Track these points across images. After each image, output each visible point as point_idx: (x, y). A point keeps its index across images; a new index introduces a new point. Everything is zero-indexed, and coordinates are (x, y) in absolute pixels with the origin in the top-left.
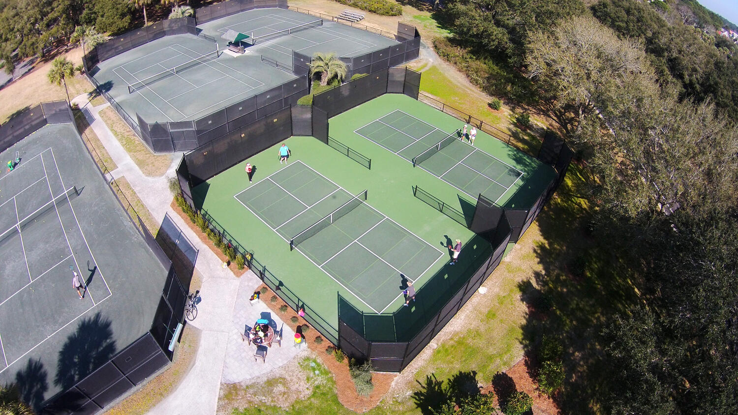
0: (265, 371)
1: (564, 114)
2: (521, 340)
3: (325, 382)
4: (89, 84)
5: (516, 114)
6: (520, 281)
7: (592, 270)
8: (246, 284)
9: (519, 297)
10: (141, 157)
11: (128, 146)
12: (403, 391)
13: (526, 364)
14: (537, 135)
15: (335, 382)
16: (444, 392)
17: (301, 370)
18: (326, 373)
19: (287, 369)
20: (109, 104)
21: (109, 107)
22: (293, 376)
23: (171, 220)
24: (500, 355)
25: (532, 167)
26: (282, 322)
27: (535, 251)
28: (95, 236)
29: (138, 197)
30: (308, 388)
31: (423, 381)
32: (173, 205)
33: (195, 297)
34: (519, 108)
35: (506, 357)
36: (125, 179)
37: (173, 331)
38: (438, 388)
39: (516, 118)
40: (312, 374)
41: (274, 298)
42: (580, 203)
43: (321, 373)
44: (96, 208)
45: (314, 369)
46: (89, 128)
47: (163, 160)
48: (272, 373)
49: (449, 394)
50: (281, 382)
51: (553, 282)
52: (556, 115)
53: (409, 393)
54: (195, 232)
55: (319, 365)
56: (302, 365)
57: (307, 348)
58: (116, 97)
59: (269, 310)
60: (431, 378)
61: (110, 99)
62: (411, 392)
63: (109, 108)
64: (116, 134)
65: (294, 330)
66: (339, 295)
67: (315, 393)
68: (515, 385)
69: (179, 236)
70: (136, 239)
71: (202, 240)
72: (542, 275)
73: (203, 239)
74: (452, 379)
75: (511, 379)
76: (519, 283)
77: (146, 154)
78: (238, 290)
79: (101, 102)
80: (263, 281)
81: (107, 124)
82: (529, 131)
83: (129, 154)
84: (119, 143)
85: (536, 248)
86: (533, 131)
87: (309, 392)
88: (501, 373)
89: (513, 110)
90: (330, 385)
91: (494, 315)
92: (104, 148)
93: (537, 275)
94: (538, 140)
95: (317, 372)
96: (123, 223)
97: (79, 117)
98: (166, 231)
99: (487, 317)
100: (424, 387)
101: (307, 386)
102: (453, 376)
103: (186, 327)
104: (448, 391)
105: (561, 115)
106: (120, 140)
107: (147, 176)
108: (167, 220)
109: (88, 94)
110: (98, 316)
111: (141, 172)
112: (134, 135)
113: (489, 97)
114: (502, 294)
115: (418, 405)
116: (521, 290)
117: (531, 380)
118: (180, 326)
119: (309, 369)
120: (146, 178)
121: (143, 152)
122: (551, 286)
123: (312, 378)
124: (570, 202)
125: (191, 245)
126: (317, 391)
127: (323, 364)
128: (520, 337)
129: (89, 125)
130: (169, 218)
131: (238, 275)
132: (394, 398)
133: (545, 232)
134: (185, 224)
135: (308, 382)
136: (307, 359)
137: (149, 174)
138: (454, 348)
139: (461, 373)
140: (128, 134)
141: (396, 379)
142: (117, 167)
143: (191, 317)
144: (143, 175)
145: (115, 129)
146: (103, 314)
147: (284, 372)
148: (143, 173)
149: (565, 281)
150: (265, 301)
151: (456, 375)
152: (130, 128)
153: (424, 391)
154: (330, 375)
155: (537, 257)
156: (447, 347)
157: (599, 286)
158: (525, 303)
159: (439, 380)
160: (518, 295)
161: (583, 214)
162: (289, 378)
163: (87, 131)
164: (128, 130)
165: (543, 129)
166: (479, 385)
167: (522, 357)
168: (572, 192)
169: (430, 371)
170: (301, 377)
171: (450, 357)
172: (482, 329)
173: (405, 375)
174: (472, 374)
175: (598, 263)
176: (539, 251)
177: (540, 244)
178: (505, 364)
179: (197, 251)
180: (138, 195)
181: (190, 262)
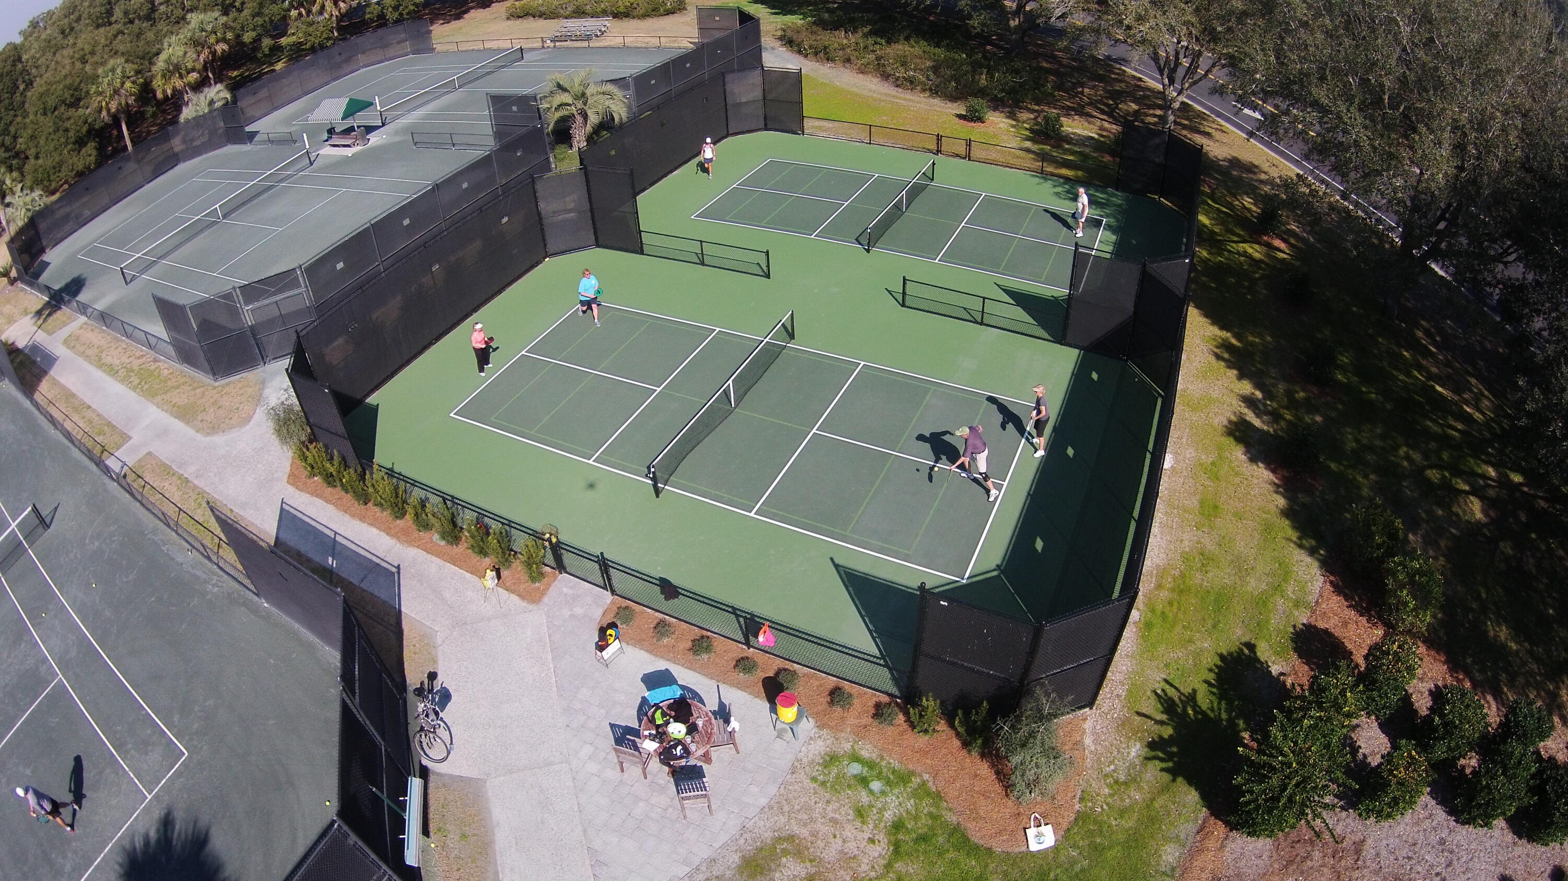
0: (723, 838)
1: (1117, 107)
2: (1299, 542)
3: (910, 804)
4: (31, 297)
5: (1024, 122)
6: (1226, 423)
7: (1343, 369)
8: (566, 613)
9: (1243, 456)
10: (181, 399)
11: (146, 386)
12: (1119, 752)
13: (1338, 589)
14: (1087, 150)
15: (938, 796)
16: (1212, 715)
17: (827, 795)
18: (903, 778)
19: (786, 808)
20: (83, 319)
21: (85, 323)
22: (812, 820)
23: (300, 515)
24: (1277, 588)
25: (1115, 205)
26: (713, 684)
27: (1218, 357)
28: (108, 613)
29: (196, 487)
30: (872, 841)
31: (1151, 707)
32: (293, 479)
33: (431, 691)
34: (1022, 111)
35: (1290, 589)
36: (156, 457)
37: (403, 806)
38: (1194, 710)
39: (1027, 129)
40: (865, 798)
41: (661, 628)
42: (1246, 252)
43: (888, 783)
44: (96, 544)
45: (863, 781)
46: (47, 378)
47: (240, 389)
48: (747, 836)
49: (1224, 716)
50: (785, 852)
51: (1287, 408)
52: (1103, 112)
53: (1136, 750)
54: (371, 524)
55: (870, 765)
56: (823, 784)
57: (816, 730)
58: (96, 300)
59: (661, 665)
60: (1166, 694)
61: (83, 309)
62: (1138, 745)
63: (84, 326)
64: (111, 371)
65: (757, 696)
66: (837, 566)
67: (897, 847)
68: (1343, 643)
69: (332, 545)
70: (216, 589)
71: (398, 538)
72: (1259, 401)
73: (403, 537)
74: (1211, 677)
75: (1326, 631)
76: (1226, 426)
77: (195, 389)
78: (550, 636)
79: (64, 322)
80: (613, 592)
81: (88, 358)
82: (1067, 146)
83: (152, 403)
84: (123, 387)
85: (1216, 350)
86: (1075, 145)
87: (880, 850)
88: (1301, 627)
89: (1012, 116)
90: (926, 806)
91: (1216, 507)
92: (89, 407)
93: (1249, 401)
94: (1095, 158)
95: (876, 785)
96: (173, 559)
97: (22, 364)
98: (292, 544)
99: (1204, 515)
100: (1162, 723)
101: (867, 835)
102: (1211, 670)
103: (431, 785)
104: (1220, 709)
105: (1113, 110)
106: (125, 380)
107: (208, 434)
108: (287, 518)
109: (31, 316)
110: (167, 822)
111: (190, 432)
112: (155, 360)
113: (949, 104)
114: (1208, 459)
115: (1174, 773)
116: (1238, 440)
117: (1363, 620)
118: (415, 784)
119: (849, 786)
120: (208, 439)
121: (186, 388)
122: (1288, 417)
123: (871, 806)
124: (1226, 253)
125: (374, 559)
126: (900, 836)
127: (882, 758)
128: (1294, 535)
129: (45, 373)
130: (292, 510)
131: (534, 598)
132: (1106, 776)
133: (1216, 316)
134: (340, 514)
135: (863, 823)
136: (831, 759)
137: (214, 428)
138: (1175, 605)
139: (1221, 656)
140: (140, 361)
141: (1088, 725)
142: (131, 438)
143: (437, 751)
144: (199, 437)
145: (109, 360)
146: (180, 817)
147: (783, 819)
148: (197, 432)
149: (1307, 399)
150: (638, 642)
151: (1216, 666)
152: (142, 351)
153: (1167, 732)
154: (916, 781)
155: (1229, 367)
156: (1159, 607)
157: (1373, 396)
158: (1260, 464)
159: (1187, 690)
160: (1238, 454)
161: (1263, 270)
162: (804, 832)
163: (44, 387)
164: (138, 354)
165: (1092, 138)
166: (1275, 670)
167: (1322, 579)
168: (1219, 236)
169: (1155, 679)
170: (837, 816)
171: (1178, 629)
172: (1210, 546)
173: (1105, 708)
174: (1246, 651)
175: (1346, 354)
176: (1226, 356)
177: (1220, 340)
178: (1297, 604)
179: (394, 570)
180: (196, 482)
181: (385, 602)
